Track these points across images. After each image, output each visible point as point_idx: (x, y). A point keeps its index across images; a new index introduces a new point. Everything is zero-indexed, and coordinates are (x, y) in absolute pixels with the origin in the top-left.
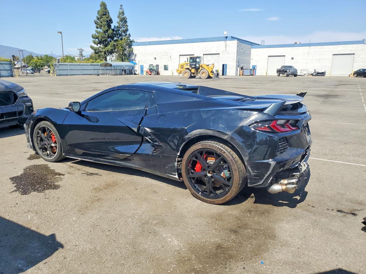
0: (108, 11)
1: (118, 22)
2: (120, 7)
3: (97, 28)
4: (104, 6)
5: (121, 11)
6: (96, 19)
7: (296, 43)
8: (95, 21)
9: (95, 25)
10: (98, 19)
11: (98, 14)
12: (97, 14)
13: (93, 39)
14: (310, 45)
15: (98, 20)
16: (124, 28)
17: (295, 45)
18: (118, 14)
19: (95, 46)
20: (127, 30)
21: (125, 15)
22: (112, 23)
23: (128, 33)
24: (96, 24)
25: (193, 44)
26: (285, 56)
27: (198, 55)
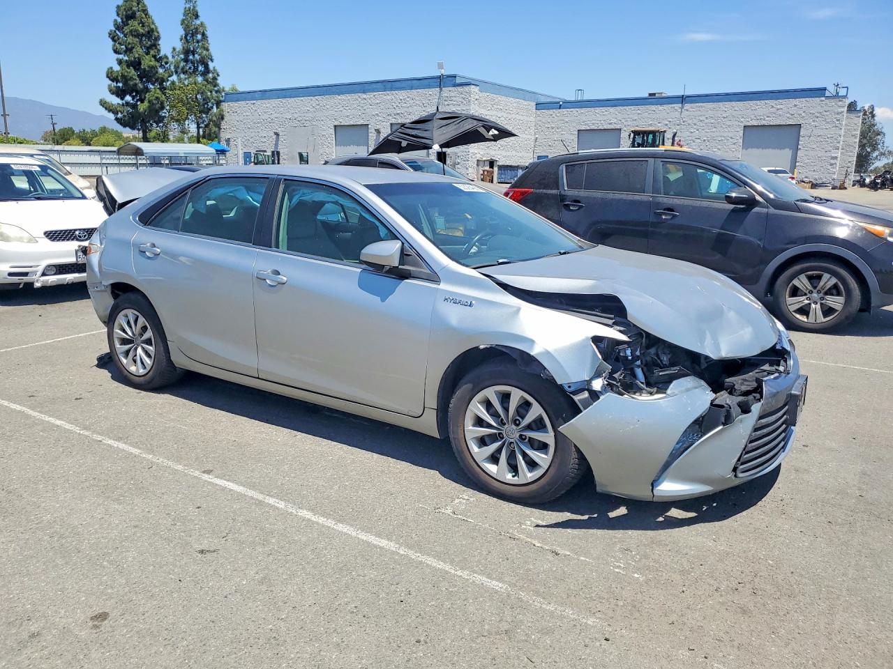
0: (145, 6)
3: (116, 51)
5: (188, 6)
6: (114, 29)
7: (654, 94)
8: (110, 34)
9: (112, 45)
10: (118, 27)
11: (118, 15)
12: (115, 14)
13: (110, 82)
14: (683, 99)
15: (117, 32)
17: (651, 99)
19: (115, 100)
20: (209, 59)
21: (202, 19)
22: (160, 38)
24: (113, 39)
25: (364, 96)
26: (620, 130)
27: (378, 127)
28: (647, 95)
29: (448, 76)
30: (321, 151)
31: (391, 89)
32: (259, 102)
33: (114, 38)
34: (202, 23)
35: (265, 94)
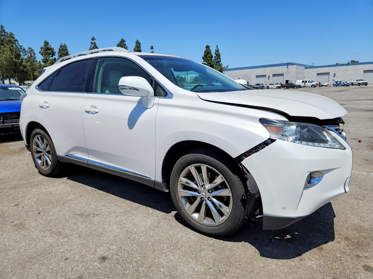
0: (211, 50)
1: (215, 57)
2: (216, 47)
3: (204, 61)
4: (208, 47)
5: (216, 49)
6: (203, 56)
7: (338, 64)
9: (203, 60)
10: (204, 56)
11: (204, 53)
14: (347, 64)
16: (218, 60)
17: (337, 65)
18: (215, 52)
20: (220, 61)
21: (219, 52)
22: (213, 57)
23: (221, 63)
25: (265, 68)
26: (329, 73)
27: (269, 75)
28: (336, 64)
29: (290, 63)
30: (252, 82)
31: (273, 66)
32: (234, 71)
33: (203, 58)
34: (220, 53)
35: (235, 69)
